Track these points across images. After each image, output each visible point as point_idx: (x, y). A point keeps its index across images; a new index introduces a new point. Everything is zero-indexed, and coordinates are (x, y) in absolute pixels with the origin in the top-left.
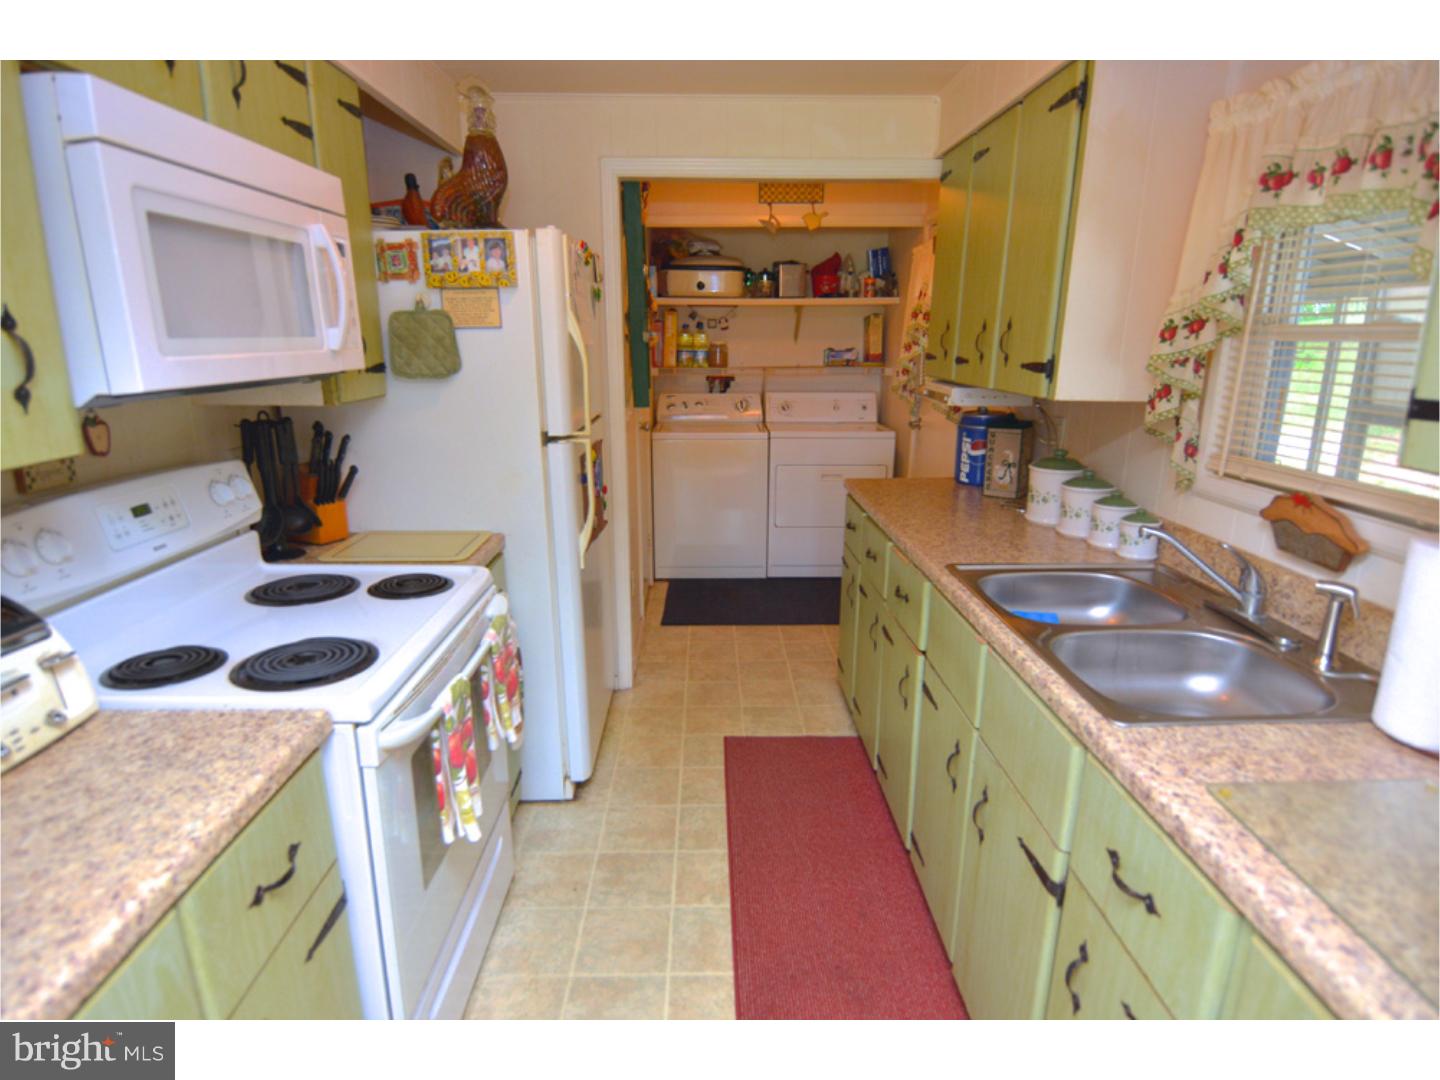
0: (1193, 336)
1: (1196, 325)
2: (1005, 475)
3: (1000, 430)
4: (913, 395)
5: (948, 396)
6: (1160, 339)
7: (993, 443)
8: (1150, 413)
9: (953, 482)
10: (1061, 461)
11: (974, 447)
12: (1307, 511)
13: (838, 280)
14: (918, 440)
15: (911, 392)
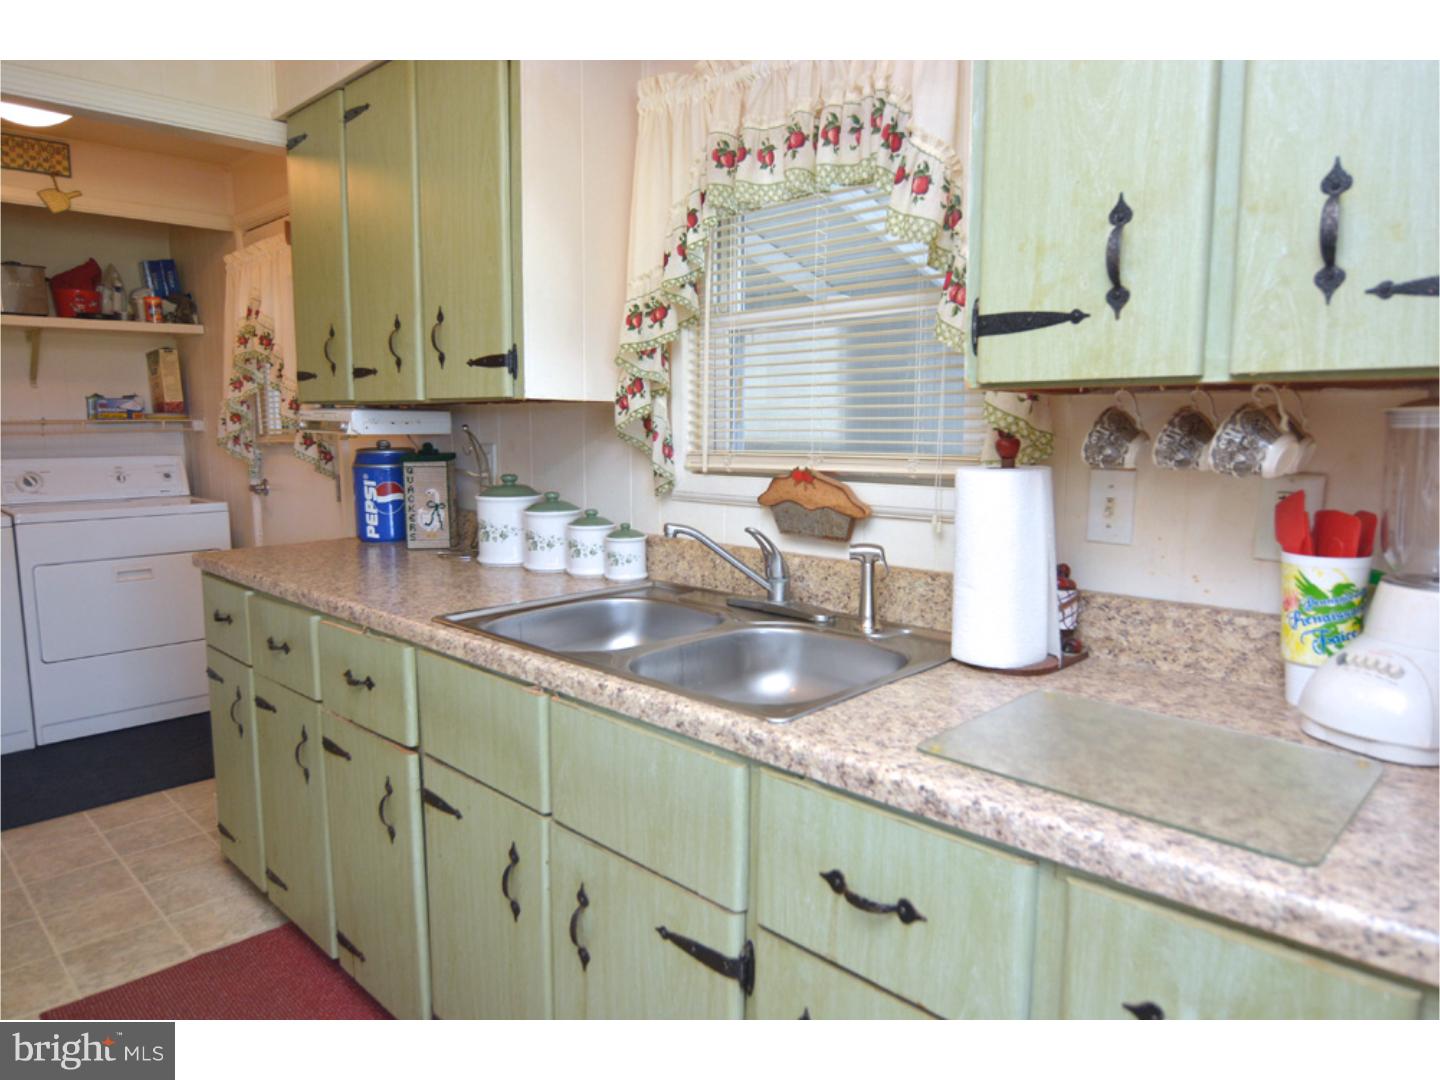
0: (657, 325)
1: (658, 313)
2: (432, 519)
3: (418, 464)
4: (251, 449)
5: (346, 423)
6: (627, 327)
7: (411, 480)
8: (620, 414)
9: (358, 542)
10: (511, 487)
11: (381, 492)
12: (810, 486)
13: (98, 297)
14: (265, 509)
15: (247, 446)
